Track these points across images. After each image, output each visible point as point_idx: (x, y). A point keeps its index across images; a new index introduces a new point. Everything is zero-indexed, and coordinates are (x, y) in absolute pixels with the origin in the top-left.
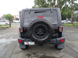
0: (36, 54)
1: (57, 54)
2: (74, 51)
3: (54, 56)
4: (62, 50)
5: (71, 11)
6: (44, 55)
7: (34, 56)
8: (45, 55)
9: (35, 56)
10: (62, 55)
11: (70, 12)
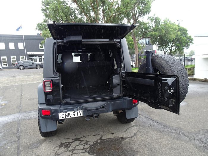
0: (81, 141)
1: (125, 131)
2: (153, 121)
3: (121, 137)
4: (133, 123)
5: (134, 39)
6: (101, 139)
7: (79, 144)
8: (103, 138)
9: (82, 145)
10: (135, 131)
11: (131, 41)
